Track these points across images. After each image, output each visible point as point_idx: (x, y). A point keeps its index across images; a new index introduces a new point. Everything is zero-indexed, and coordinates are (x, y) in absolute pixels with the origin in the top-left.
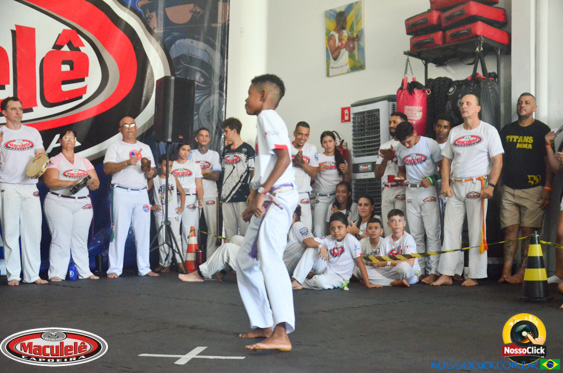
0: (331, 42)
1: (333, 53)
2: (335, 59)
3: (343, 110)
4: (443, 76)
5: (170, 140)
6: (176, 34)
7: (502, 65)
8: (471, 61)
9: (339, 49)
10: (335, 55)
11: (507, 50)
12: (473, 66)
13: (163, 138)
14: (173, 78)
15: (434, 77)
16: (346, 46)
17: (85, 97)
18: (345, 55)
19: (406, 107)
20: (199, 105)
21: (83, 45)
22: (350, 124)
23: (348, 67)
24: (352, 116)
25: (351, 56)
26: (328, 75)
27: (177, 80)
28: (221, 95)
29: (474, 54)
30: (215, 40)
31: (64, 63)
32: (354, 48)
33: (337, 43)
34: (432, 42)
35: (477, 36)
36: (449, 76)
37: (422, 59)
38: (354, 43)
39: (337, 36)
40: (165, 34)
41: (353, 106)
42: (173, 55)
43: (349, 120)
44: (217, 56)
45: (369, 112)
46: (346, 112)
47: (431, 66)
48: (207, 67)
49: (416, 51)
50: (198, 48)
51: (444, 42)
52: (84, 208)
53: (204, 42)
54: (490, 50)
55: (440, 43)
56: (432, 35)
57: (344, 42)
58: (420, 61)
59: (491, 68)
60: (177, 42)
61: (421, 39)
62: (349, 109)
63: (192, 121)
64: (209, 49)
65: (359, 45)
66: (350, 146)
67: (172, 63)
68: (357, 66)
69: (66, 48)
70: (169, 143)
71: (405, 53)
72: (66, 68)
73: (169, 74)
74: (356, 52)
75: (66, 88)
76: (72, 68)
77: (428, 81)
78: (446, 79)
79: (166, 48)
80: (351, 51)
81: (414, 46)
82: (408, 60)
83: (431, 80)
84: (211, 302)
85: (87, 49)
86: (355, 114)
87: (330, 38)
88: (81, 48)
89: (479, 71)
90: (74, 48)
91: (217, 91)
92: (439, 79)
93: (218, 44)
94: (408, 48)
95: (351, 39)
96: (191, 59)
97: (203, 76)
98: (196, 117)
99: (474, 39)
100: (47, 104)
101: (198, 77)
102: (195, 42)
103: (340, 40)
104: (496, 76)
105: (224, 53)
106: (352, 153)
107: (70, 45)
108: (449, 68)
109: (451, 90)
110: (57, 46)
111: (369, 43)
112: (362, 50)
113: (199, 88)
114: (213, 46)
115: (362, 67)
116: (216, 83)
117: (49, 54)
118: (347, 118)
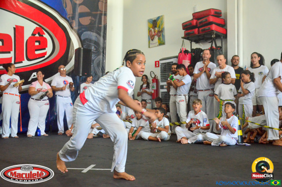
0: (151, 33)
1: (151, 37)
2: (152, 40)
3: (156, 62)
4: (198, 47)
5: (81, 75)
6: (83, 29)
7: (223, 43)
8: (210, 41)
9: (154, 36)
10: (152, 38)
11: (225, 36)
12: (211, 43)
13: (78, 74)
14: (82, 48)
15: (194, 48)
16: (157, 35)
17: (46, 56)
18: (156, 38)
19: (183, 60)
20: (94, 60)
21: (44, 34)
22: (160, 68)
23: (158, 43)
24: (160, 65)
25: (159, 39)
26: (149, 47)
27: (84, 49)
28: (103, 56)
29: (211, 38)
30: (100, 32)
31: (36, 42)
32: (160, 36)
33: (153, 33)
34: (194, 33)
35: (213, 30)
36: (201, 48)
37: (189, 40)
38: (160, 33)
39: (153, 30)
40: (79, 30)
41: (160, 60)
42: (82, 39)
43: (159, 66)
44: (102, 39)
45: (168, 63)
46: (157, 63)
47: (193, 43)
48: (97, 44)
49: (187, 37)
50: (93, 35)
51: (199, 33)
52: (45, 104)
53: (96, 33)
54: (218, 36)
55: (197, 33)
56: (194, 30)
57: (156, 33)
58: (188, 41)
59: (219, 44)
60: (84, 33)
61: (189, 31)
62: (158, 62)
63: (91, 67)
64: (98, 36)
65: (162, 34)
66: (159, 78)
67: (82, 42)
68: (162, 43)
69: (37, 35)
70: (80, 76)
71: (182, 38)
72: (37, 44)
73: (81, 47)
74: (161, 37)
75: (37, 52)
76: (39, 44)
77: (192, 50)
78: (200, 49)
79: (79, 35)
80: (159, 37)
81: (186, 35)
82: (183, 41)
83: (193, 49)
84: (98, 145)
85: (46, 36)
86: (162, 64)
87: (150, 31)
88: (44, 35)
89: (214, 45)
90: (41, 35)
91: (102, 54)
92: (197, 49)
93: (102, 34)
94: (183, 36)
95: (159, 32)
96: (90, 40)
97: (95, 47)
98: (92, 65)
99: (211, 32)
100: (29, 59)
101: (93, 48)
102: (92, 33)
103: (154, 32)
104: (221, 48)
105: (105, 38)
106: (160, 81)
107: (39, 34)
108: (201, 44)
109: (202, 53)
110: (33, 34)
111: (167, 33)
112: (164, 36)
113: (94, 53)
114: (100, 35)
115: (164, 44)
116: (101, 51)
117: (30, 38)
118: (157, 65)
